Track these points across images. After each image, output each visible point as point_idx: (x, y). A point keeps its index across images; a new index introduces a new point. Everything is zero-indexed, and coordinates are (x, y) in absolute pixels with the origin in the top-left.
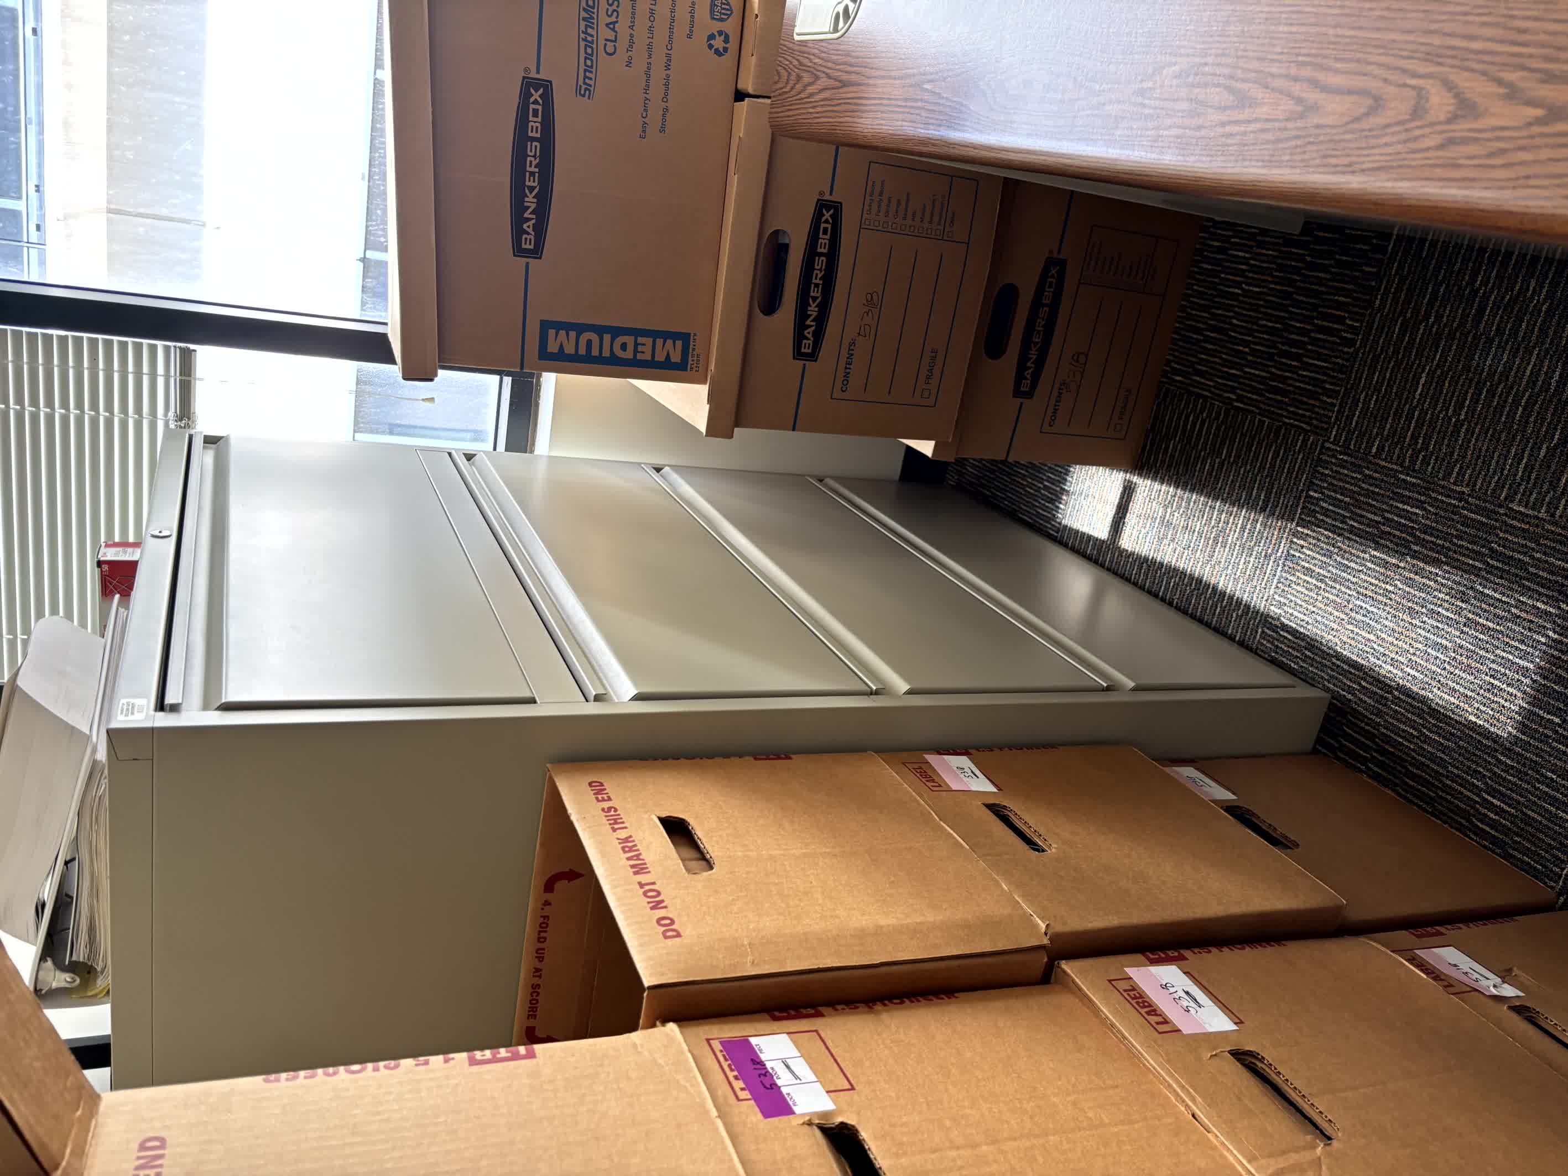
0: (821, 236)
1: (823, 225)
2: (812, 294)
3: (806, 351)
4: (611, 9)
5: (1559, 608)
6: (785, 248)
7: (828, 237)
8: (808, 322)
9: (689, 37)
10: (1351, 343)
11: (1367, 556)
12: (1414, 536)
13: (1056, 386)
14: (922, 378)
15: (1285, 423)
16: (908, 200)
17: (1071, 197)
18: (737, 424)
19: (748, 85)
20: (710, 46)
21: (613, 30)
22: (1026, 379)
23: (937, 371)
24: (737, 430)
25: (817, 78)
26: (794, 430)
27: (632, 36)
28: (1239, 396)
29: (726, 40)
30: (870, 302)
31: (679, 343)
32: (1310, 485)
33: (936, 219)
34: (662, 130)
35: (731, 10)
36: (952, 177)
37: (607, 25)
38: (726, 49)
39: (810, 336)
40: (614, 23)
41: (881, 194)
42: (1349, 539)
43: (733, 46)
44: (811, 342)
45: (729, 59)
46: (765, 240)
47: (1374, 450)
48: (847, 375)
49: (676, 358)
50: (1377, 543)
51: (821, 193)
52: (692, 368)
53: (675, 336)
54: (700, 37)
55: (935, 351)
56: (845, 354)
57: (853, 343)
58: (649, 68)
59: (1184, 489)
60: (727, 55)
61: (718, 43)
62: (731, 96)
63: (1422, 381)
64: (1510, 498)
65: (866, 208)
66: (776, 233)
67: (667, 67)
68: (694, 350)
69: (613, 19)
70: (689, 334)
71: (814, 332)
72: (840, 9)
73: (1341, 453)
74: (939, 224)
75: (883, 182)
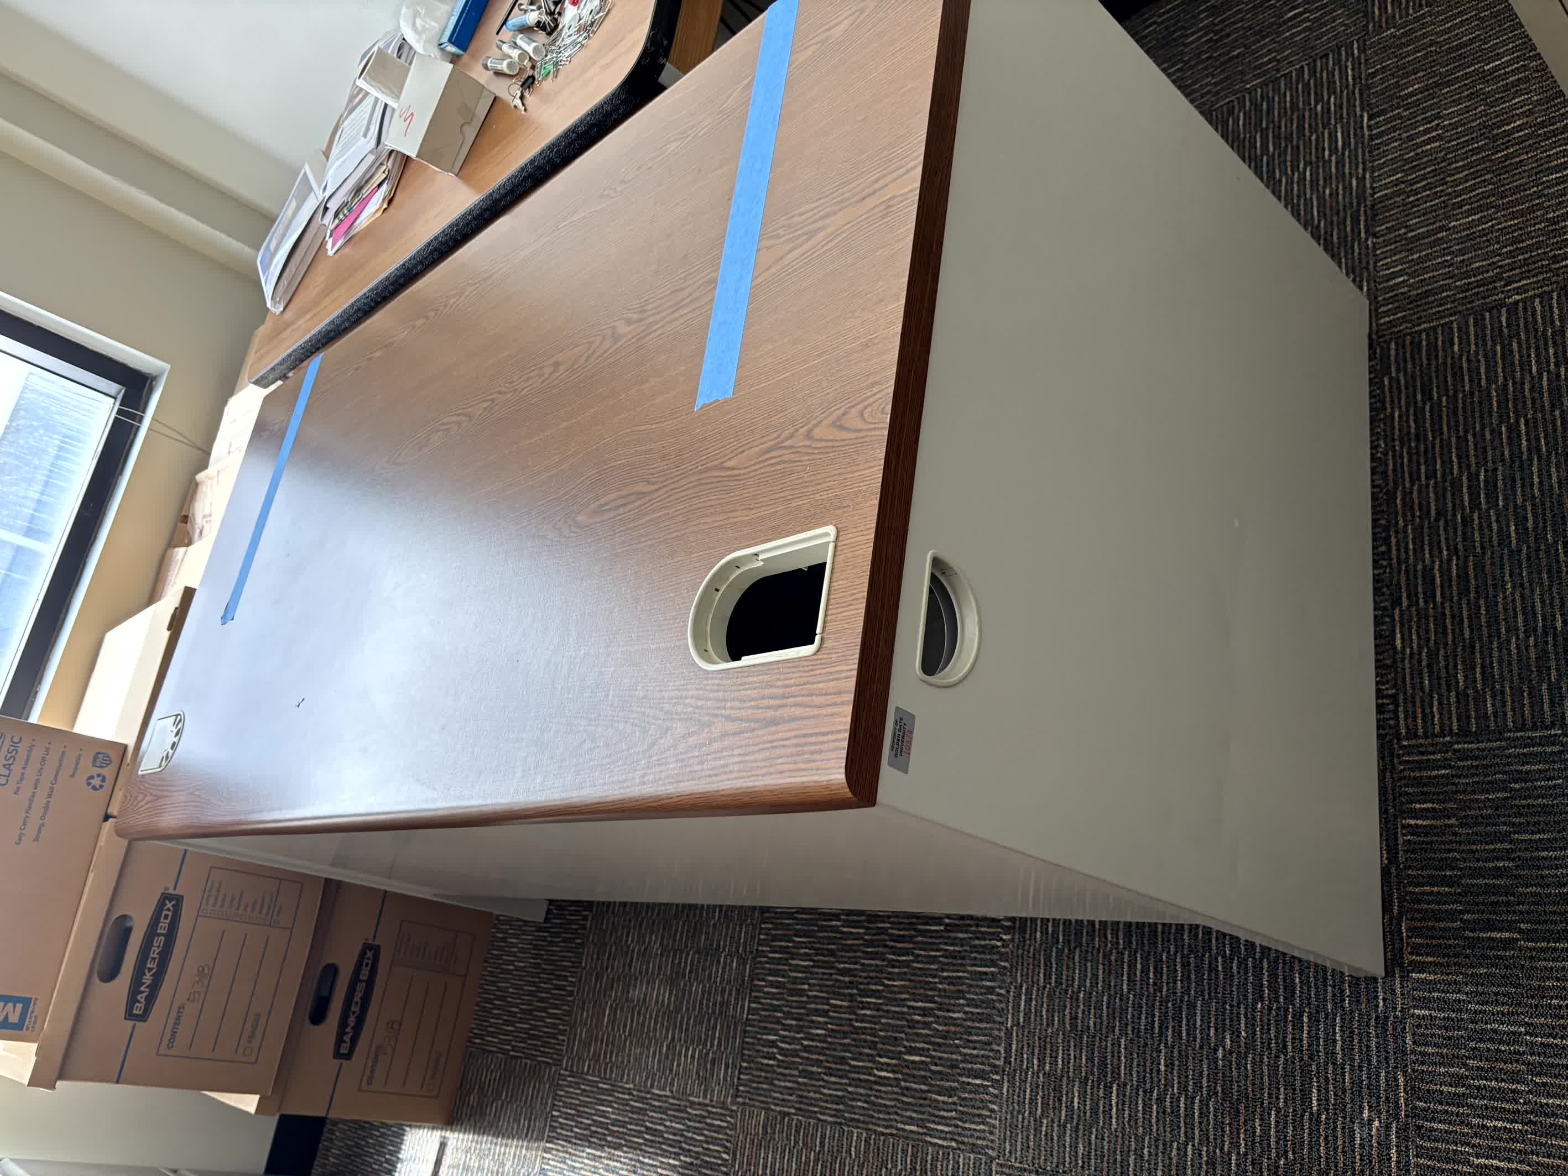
0: (162, 920)
1: (165, 913)
2: (148, 965)
3: (137, 1012)
4: (9, 755)
5: (680, 1160)
6: (128, 931)
7: (168, 921)
8: (142, 989)
9: (72, 776)
10: (571, 993)
11: (584, 1155)
12: (608, 1129)
13: (373, 1049)
14: (245, 1037)
15: (540, 1062)
16: (242, 895)
17: (385, 897)
18: (61, 1076)
19: (114, 810)
20: (89, 784)
21: (8, 769)
22: (345, 1042)
23: (259, 1031)
24: (58, 1083)
25: (146, 796)
26: (118, 1082)
27: (23, 774)
28: (514, 1046)
29: (104, 780)
30: (201, 973)
31: (19, 1007)
32: (552, 1109)
33: (265, 910)
34: (36, 839)
35: (111, 761)
36: (281, 880)
37: (4, 766)
38: (101, 787)
39: (142, 1000)
40: (10, 765)
41: (218, 891)
42: (575, 1144)
43: (108, 784)
44: (143, 1006)
45: (103, 794)
46: (111, 922)
47: (586, 1069)
48: (174, 1033)
49: (14, 1018)
50: (590, 1142)
51: (167, 889)
52: (28, 1028)
53: (15, 1000)
54: (82, 777)
55: (258, 1015)
56: (174, 1014)
57: (182, 1007)
58: (33, 796)
59: (479, 1134)
60: (101, 790)
61: (96, 782)
62: (102, 818)
63: (607, 1012)
64: (652, 1086)
65: (204, 901)
66: (124, 917)
67: (50, 796)
68: (32, 1012)
69: (10, 762)
70: (31, 999)
71: (146, 997)
72: (165, 755)
73: (569, 1076)
74: (267, 914)
75: (220, 883)
